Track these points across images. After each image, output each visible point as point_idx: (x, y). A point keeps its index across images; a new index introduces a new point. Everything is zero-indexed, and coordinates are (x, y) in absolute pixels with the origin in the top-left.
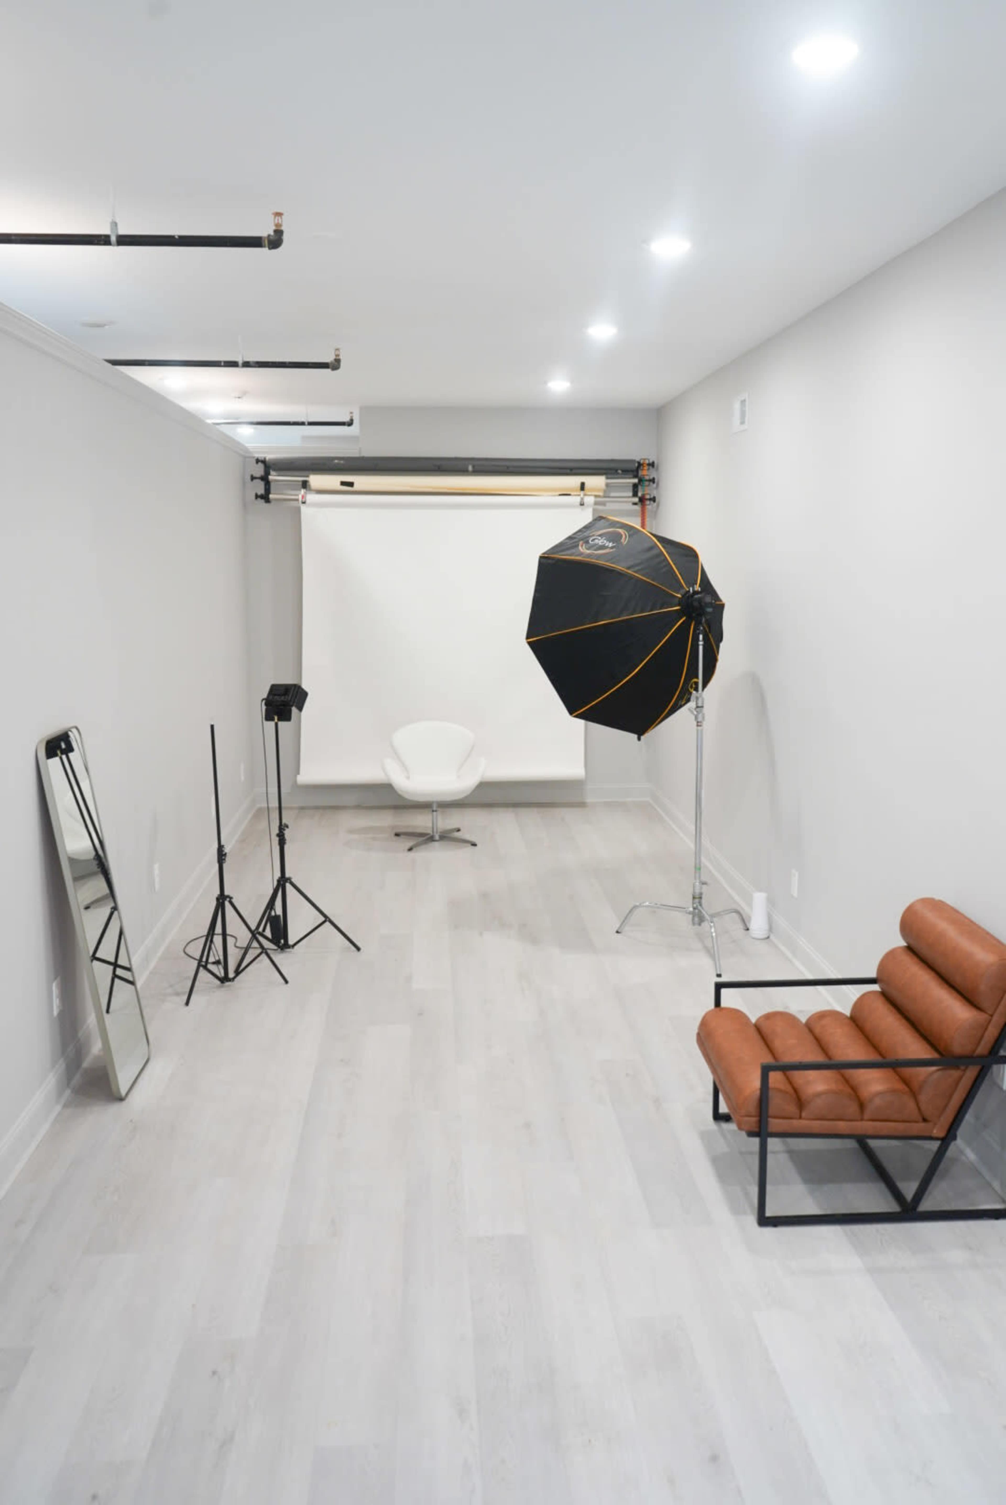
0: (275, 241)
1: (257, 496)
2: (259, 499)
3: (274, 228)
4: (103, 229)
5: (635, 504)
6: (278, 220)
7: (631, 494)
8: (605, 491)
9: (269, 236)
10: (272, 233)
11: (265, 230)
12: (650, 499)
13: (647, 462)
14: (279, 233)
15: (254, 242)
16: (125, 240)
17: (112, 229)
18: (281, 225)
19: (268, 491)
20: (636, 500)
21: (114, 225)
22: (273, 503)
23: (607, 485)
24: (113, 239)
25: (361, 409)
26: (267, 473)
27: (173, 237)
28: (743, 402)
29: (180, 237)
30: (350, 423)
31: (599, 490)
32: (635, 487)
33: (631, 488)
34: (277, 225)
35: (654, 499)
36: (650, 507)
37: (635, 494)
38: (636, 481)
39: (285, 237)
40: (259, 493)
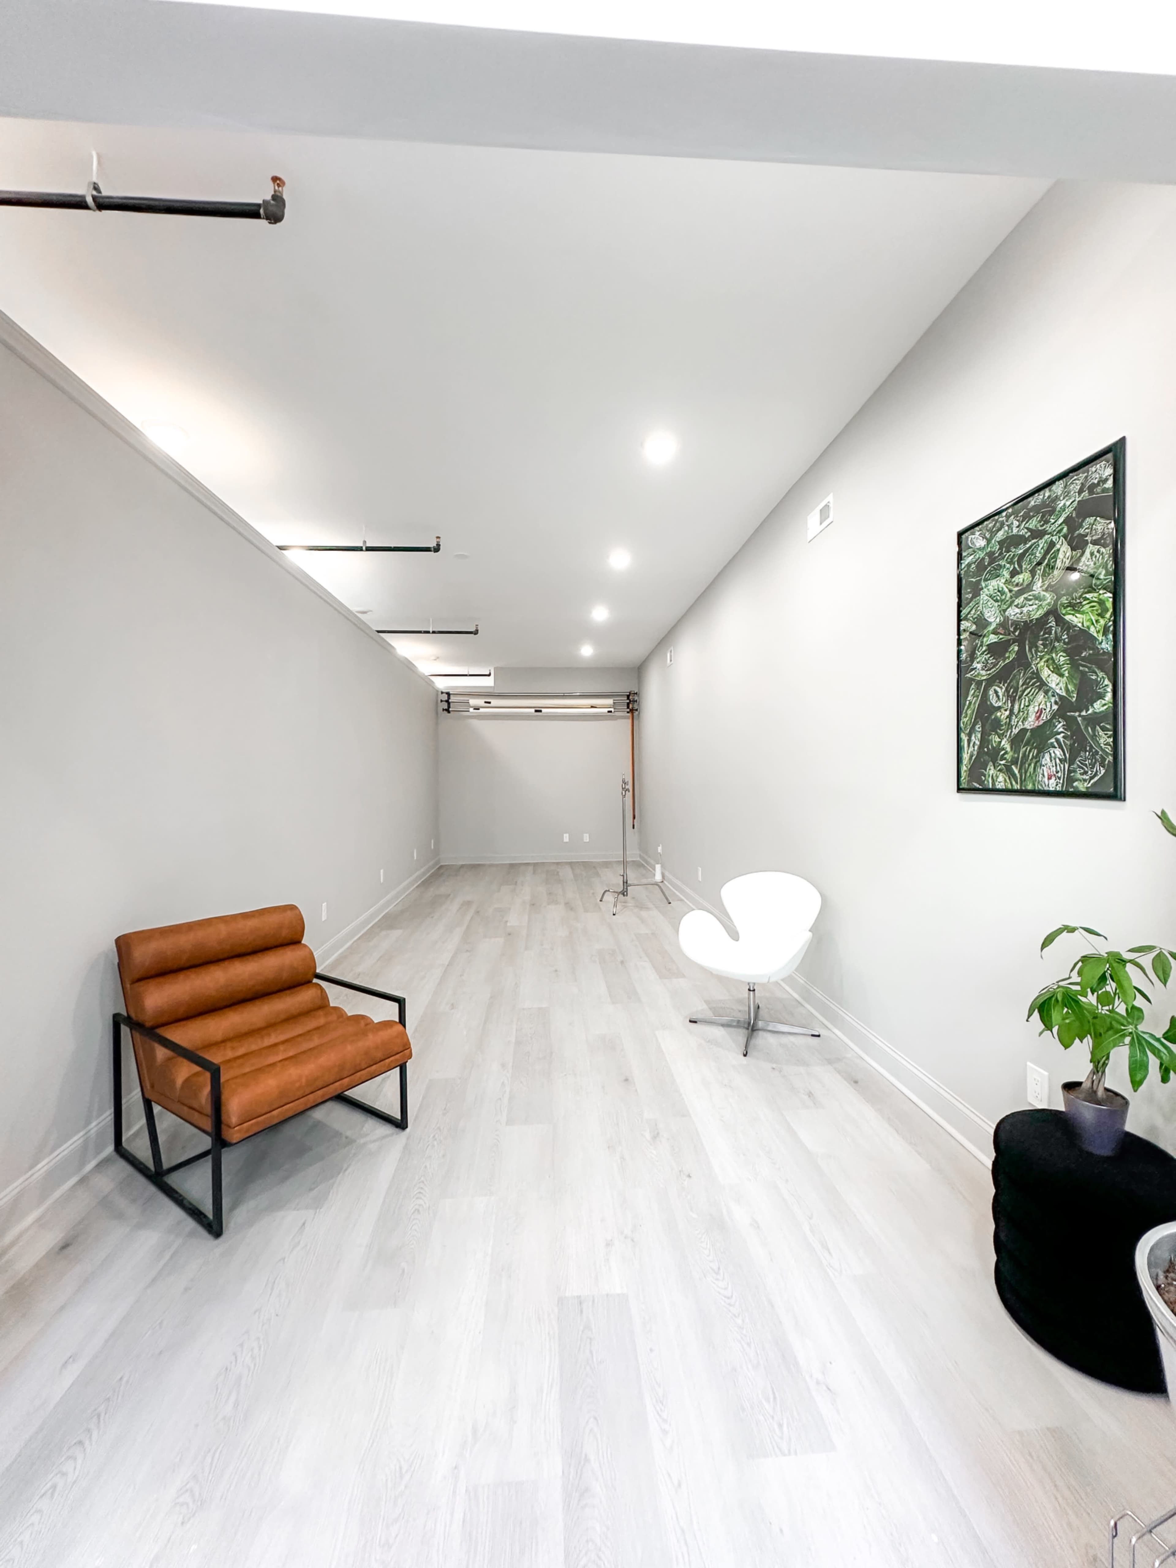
0: (437, 549)
1: (443, 710)
2: (445, 711)
3: (436, 543)
4: (360, 544)
5: (628, 712)
6: (438, 540)
7: (626, 708)
8: (613, 705)
9: (434, 547)
10: (435, 545)
11: (432, 544)
12: (635, 710)
13: (633, 692)
14: (438, 545)
15: (427, 549)
16: (369, 549)
17: (363, 544)
18: (439, 542)
19: (449, 707)
20: (628, 710)
21: (365, 542)
22: (451, 712)
23: (614, 703)
24: (364, 548)
25: (495, 668)
26: (449, 698)
27: (391, 547)
28: (671, 652)
29: (394, 547)
30: (489, 675)
31: (611, 705)
32: (628, 704)
33: (626, 705)
34: (437, 542)
35: (637, 710)
36: (636, 713)
37: (628, 707)
38: (628, 701)
39: (441, 547)
40: (445, 708)
